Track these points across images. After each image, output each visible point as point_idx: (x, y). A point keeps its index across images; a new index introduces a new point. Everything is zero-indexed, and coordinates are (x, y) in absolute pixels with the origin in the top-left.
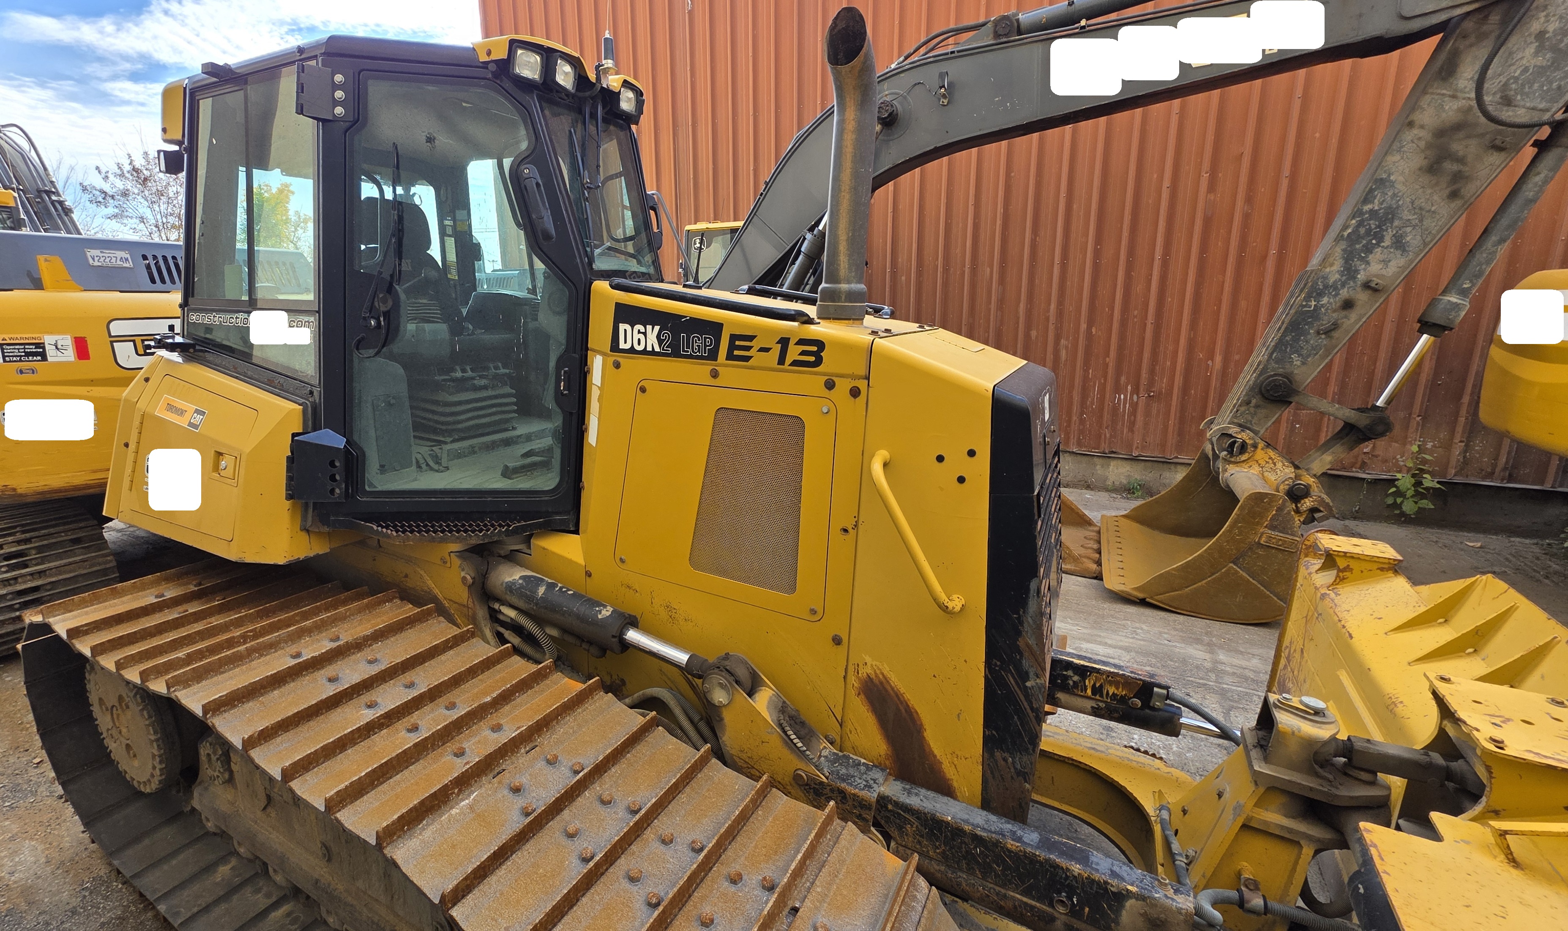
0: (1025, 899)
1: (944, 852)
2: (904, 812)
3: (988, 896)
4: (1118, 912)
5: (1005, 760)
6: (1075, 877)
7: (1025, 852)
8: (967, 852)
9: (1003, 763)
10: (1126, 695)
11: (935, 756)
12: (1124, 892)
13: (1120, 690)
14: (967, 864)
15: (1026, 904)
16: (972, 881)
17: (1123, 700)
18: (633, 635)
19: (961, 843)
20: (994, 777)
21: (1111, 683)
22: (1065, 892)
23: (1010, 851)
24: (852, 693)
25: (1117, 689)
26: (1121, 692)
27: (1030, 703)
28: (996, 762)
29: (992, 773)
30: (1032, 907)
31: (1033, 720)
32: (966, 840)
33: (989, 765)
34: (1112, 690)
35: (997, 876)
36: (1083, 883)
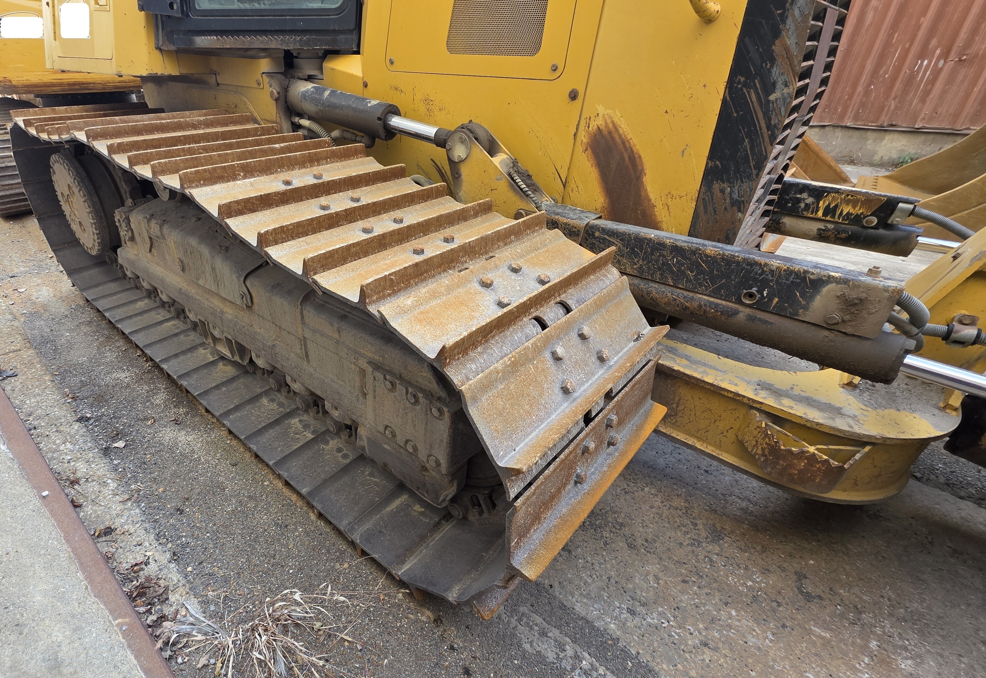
0: (712, 299)
1: (641, 267)
2: (610, 236)
3: (675, 300)
4: (810, 298)
5: (722, 191)
6: (773, 271)
7: (724, 255)
8: (663, 264)
9: (719, 194)
10: (861, 214)
11: (649, 200)
12: (824, 278)
13: (857, 208)
14: (661, 275)
15: (711, 303)
16: (663, 289)
17: (857, 220)
18: (396, 121)
19: (660, 256)
20: (706, 212)
21: (848, 202)
22: (757, 286)
23: (707, 256)
24: (580, 149)
25: (854, 208)
26: (858, 210)
27: (768, 119)
28: (712, 194)
29: (705, 207)
30: (717, 305)
31: (767, 139)
32: (665, 253)
33: (704, 199)
34: (847, 209)
35: (689, 281)
36: (780, 276)
